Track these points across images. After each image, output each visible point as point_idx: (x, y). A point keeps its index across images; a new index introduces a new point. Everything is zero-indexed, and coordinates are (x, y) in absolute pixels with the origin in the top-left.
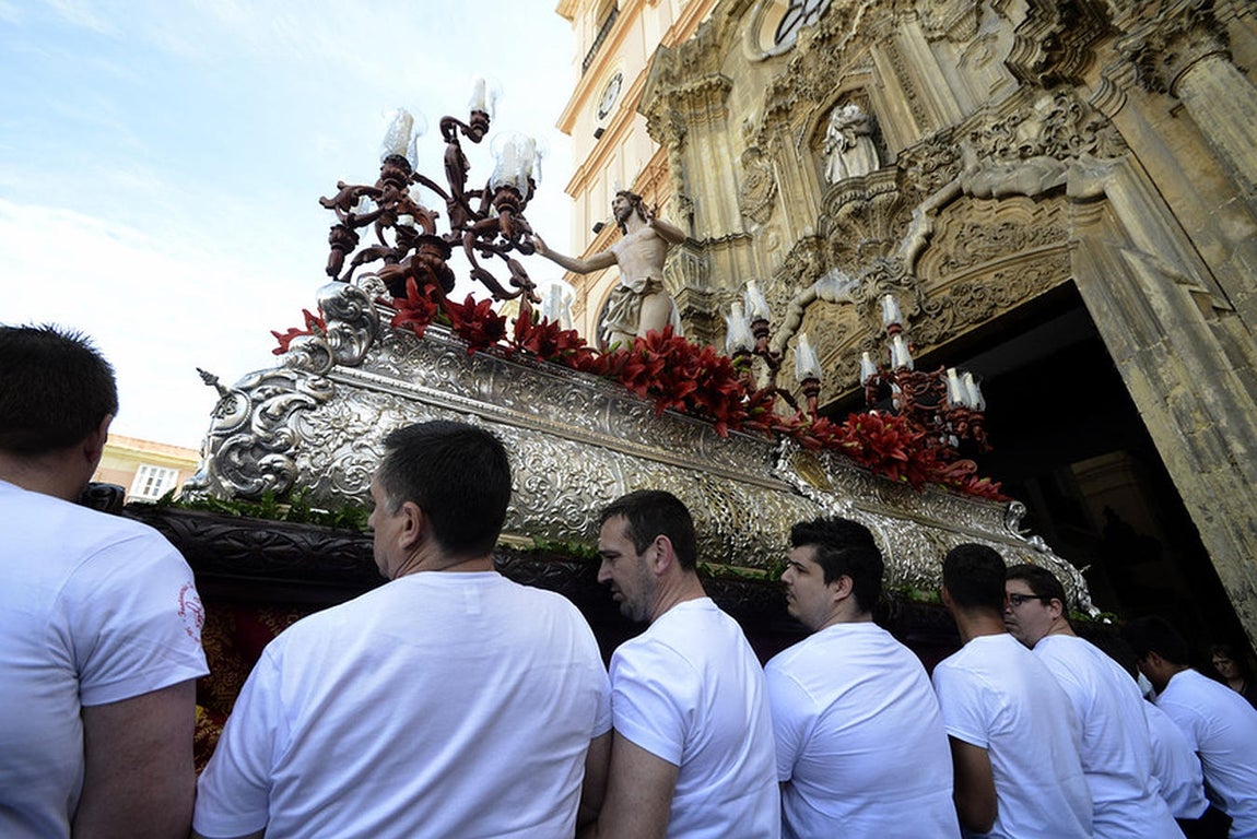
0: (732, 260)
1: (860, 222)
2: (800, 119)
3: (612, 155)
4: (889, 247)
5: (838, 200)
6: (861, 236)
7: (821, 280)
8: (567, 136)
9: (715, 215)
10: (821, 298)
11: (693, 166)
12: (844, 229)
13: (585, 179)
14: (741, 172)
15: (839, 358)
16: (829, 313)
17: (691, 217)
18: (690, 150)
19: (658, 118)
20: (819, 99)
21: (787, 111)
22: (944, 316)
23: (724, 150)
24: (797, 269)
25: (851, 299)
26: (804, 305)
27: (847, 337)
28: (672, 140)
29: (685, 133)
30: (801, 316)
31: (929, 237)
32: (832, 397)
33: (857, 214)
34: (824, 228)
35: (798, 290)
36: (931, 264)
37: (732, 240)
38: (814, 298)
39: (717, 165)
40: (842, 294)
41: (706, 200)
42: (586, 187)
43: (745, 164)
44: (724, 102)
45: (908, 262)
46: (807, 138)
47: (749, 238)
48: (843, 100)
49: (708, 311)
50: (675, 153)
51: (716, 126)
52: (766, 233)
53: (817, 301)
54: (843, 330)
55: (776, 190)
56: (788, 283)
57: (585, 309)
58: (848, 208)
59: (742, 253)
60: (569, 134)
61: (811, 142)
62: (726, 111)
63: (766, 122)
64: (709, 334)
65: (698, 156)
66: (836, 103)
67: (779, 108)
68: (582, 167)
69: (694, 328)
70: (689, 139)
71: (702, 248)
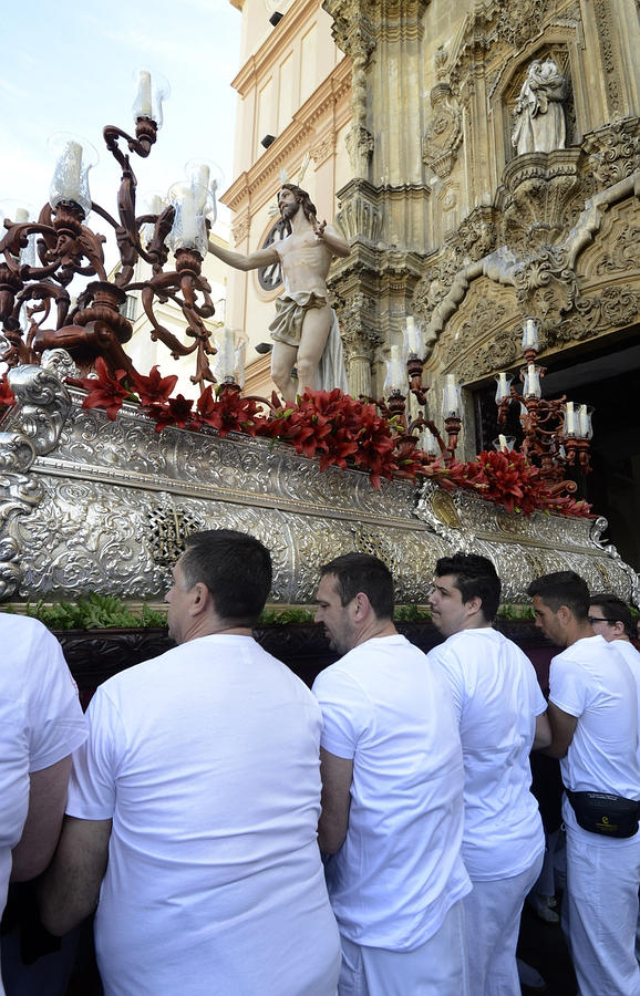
0: (407, 214)
1: (535, 202)
2: (497, 63)
4: (557, 235)
5: (519, 175)
6: (535, 218)
7: (490, 256)
9: (395, 157)
10: (487, 276)
12: (520, 208)
14: (427, 109)
15: (493, 339)
16: (492, 291)
17: (370, 155)
18: (377, 69)
19: (346, 21)
20: (520, 44)
21: (485, 50)
22: (591, 315)
23: (413, 78)
24: (469, 239)
25: (514, 282)
26: (470, 280)
27: (505, 319)
28: (359, 54)
29: (374, 48)
30: (466, 290)
31: (595, 232)
32: (481, 375)
33: (535, 193)
34: (501, 200)
35: (467, 261)
36: (591, 261)
37: (409, 191)
38: (480, 274)
39: (404, 96)
40: (507, 275)
41: (388, 138)
43: (434, 102)
44: (420, 16)
45: (571, 255)
46: (501, 89)
47: (427, 192)
48: (543, 53)
49: (377, 269)
50: (361, 72)
51: (409, 47)
52: (444, 189)
53: (482, 278)
54: (502, 311)
55: (462, 142)
56: (458, 252)
58: (527, 185)
59: (418, 207)
60: (240, 8)
61: (504, 94)
62: (421, 29)
63: (462, 58)
64: (375, 293)
65: (385, 77)
67: (477, 44)
69: (362, 285)
70: (377, 56)
71: (378, 195)
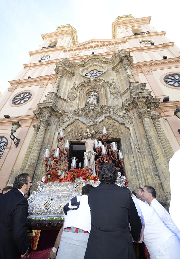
0: (62, 103)
1: (93, 111)
2: (86, 89)
3: (33, 68)
4: (95, 118)
5: (91, 106)
6: (92, 114)
7: (81, 117)
8: (30, 56)
9: (62, 93)
10: (80, 120)
11: (62, 82)
12: (89, 111)
13: (30, 66)
14: (70, 90)
15: (79, 133)
16: (80, 124)
17: (58, 90)
18: (63, 79)
19: (59, 69)
20: (91, 89)
21: (85, 86)
22: (101, 134)
23: (69, 84)
24: (77, 112)
25: (86, 123)
26: (76, 120)
27: (82, 130)
28: (60, 74)
29: (63, 76)
30: (74, 121)
31: (103, 120)
32: (74, 140)
33: (93, 110)
34: (85, 109)
35: (75, 116)
36: (101, 125)
37: (64, 100)
38: (78, 120)
39: (67, 85)
40: (85, 122)
41: (62, 89)
42: (29, 68)
43: (72, 89)
44: (72, 76)
45: (99, 122)
46: (86, 93)
47: (67, 102)
48: (95, 91)
49: (55, 109)
50: (60, 77)
51: (69, 79)
52: (71, 103)
53: (79, 121)
54: (81, 128)
55: (76, 97)
56: (73, 114)
57: (13, 91)
58: (92, 108)
59: (65, 103)
60: (31, 56)
62: (72, 78)
63: (80, 85)
64: (52, 114)
65: (64, 81)
66: (93, 91)
67: (84, 85)
68: (31, 64)
69: (50, 111)
70: (63, 77)
71: (57, 97)
